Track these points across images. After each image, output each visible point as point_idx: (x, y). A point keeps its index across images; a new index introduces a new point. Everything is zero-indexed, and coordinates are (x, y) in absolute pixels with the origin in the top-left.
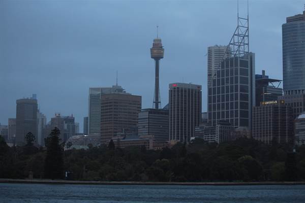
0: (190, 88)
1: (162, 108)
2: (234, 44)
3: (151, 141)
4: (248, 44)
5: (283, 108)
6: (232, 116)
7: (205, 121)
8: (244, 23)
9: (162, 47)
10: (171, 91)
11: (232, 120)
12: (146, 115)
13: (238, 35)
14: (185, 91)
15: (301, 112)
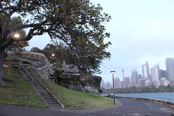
4: (137, 70)
9: (124, 70)
11: (135, 83)
12: (120, 82)
14: (127, 78)
15: (146, 81)
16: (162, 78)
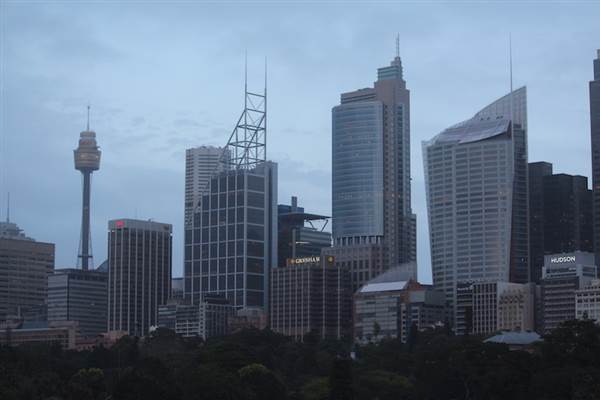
0: (151, 229)
1: (96, 268)
2: (236, 144)
3: (72, 334)
4: (264, 145)
5: (332, 272)
6: (231, 285)
7: (178, 295)
8: (257, 102)
9: (96, 148)
10: (111, 235)
11: (231, 294)
12: (64, 281)
13: (246, 127)
14: (140, 236)
15: (366, 279)
16: (557, 260)
